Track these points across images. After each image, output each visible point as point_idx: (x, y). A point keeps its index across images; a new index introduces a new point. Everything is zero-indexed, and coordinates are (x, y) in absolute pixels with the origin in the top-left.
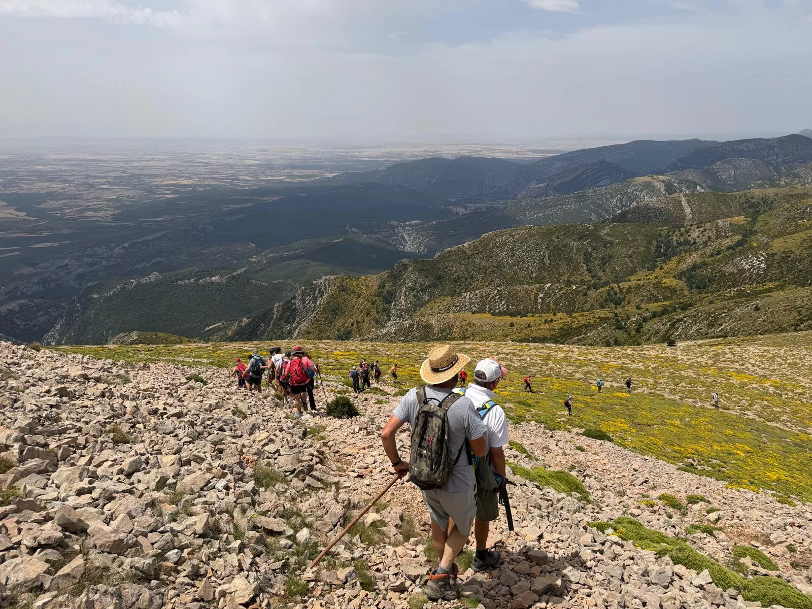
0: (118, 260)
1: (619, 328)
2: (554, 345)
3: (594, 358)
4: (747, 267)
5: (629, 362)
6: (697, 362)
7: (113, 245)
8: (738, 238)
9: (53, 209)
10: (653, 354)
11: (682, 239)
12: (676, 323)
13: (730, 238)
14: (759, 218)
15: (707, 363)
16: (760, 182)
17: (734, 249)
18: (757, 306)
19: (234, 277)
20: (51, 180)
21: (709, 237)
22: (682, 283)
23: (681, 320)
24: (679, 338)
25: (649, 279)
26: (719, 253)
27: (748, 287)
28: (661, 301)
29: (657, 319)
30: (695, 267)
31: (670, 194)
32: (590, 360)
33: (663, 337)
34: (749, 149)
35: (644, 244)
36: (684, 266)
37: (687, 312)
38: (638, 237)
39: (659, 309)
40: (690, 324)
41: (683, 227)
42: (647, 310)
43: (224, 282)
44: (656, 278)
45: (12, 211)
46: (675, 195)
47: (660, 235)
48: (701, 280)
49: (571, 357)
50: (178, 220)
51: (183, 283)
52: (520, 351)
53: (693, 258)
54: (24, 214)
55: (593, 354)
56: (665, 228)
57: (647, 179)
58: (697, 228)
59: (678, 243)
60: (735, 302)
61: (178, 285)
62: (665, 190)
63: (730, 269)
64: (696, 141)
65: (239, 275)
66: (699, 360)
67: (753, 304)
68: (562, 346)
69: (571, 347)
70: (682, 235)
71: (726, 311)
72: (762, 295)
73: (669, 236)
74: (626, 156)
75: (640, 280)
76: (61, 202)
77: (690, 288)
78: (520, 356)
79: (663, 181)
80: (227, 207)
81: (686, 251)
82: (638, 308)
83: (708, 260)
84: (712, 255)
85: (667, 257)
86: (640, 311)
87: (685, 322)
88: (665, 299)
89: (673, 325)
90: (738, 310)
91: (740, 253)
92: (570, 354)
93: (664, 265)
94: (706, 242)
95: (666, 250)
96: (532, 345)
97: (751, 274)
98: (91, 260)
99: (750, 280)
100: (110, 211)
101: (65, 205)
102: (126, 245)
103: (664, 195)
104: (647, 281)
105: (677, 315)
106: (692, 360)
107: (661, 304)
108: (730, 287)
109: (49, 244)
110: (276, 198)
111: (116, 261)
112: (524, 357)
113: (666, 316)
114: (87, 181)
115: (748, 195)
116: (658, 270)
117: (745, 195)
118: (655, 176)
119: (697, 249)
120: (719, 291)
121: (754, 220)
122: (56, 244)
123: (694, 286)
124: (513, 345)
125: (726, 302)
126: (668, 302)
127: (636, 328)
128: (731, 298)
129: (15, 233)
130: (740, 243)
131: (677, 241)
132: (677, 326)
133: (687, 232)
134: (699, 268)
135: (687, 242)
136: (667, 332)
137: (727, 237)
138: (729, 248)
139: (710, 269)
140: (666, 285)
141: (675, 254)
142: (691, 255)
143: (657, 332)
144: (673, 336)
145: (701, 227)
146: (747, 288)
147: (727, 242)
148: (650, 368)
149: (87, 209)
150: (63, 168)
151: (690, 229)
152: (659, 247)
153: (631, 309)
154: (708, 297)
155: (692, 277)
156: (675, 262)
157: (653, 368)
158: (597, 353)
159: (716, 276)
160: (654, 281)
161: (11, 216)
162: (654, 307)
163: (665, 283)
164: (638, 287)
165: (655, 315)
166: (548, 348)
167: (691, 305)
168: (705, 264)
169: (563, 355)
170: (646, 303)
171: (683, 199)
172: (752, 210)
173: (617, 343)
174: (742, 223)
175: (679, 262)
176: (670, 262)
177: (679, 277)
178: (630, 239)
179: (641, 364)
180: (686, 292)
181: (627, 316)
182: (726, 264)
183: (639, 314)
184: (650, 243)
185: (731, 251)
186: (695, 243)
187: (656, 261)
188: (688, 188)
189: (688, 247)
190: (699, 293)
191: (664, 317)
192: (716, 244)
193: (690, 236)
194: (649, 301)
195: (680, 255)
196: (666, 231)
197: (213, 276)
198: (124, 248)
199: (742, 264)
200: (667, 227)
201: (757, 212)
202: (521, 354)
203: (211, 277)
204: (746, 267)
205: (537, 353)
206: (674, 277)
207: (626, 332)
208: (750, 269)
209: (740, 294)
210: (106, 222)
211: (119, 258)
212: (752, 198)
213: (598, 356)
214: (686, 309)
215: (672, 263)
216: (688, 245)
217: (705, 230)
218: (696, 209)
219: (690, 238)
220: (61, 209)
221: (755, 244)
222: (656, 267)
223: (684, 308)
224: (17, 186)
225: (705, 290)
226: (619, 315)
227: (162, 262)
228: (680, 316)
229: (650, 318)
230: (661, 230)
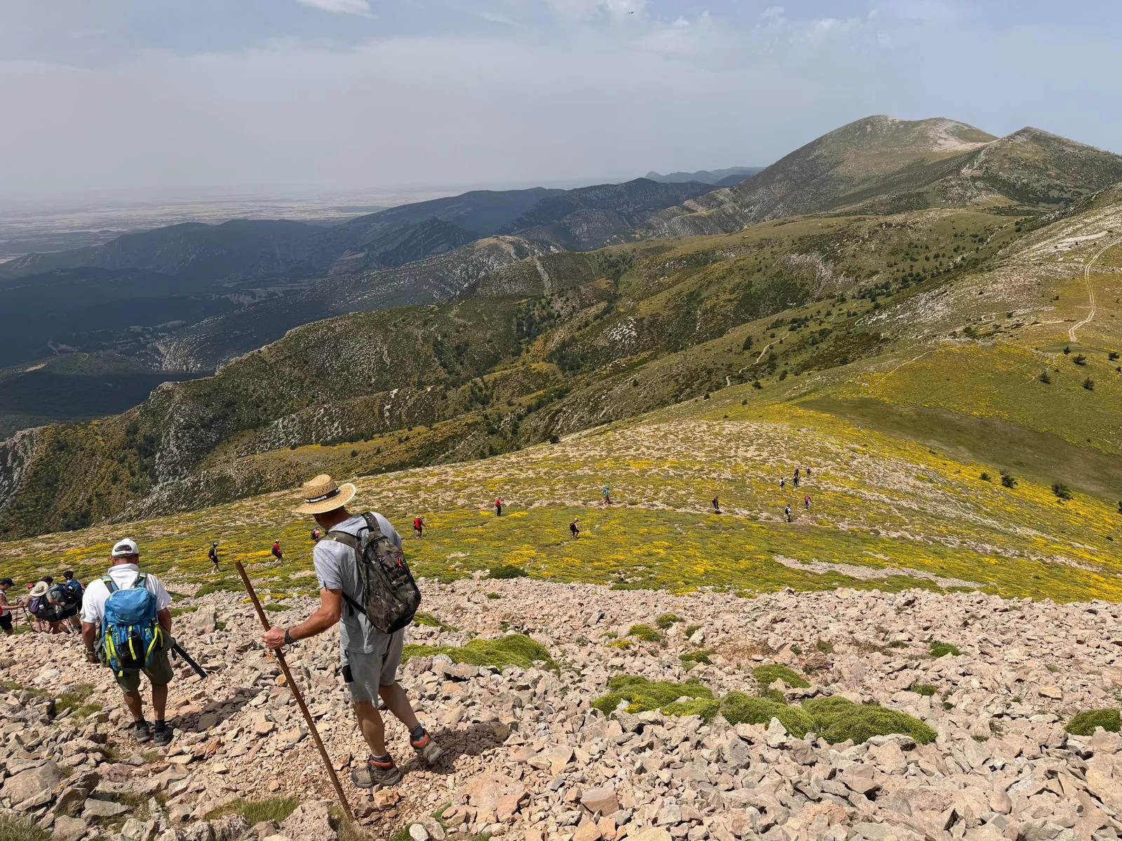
1: (492, 432)
2: (421, 469)
3: (474, 475)
4: (618, 337)
5: (517, 472)
6: (590, 456)
8: (603, 305)
10: (540, 456)
11: (545, 313)
12: (555, 414)
13: (595, 306)
14: (622, 279)
15: (601, 456)
16: (615, 236)
17: (602, 319)
18: (635, 381)
21: (573, 307)
22: (554, 366)
23: (560, 410)
24: (561, 433)
25: (516, 366)
26: (586, 325)
27: (622, 360)
28: (534, 392)
29: (533, 415)
30: (564, 345)
31: (521, 258)
32: (471, 479)
33: (544, 434)
34: (598, 198)
35: (503, 323)
36: (553, 345)
37: (565, 401)
38: (494, 316)
39: (534, 402)
40: (571, 413)
41: (544, 297)
42: (520, 405)
44: (524, 364)
46: (528, 259)
47: (520, 311)
48: (573, 360)
49: (447, 481)
52: (377, 486)
53: (560, 335)
55: (472, 471)
56: (523, 301)
57: (492, 241)
58: (559, 297)
59: (541, 318)
60: (613, 380)
62: (516, 254)
63: (601, 342)
64: (539, 191)
66: (592, 453)
67: (630, 379)
68: (430, 468)
69: (443, 467)
70: (543, 308)
71: (605, 391)
72: (637, 368)
73: (529, 310)
74: (462, 213)
75: (506, 369)
77: (563, 370)
78: (378, 494)
79: (512, 243)
81: (551, 327)
82: (510, 404)
83: (577, 334)
84: (579, 329)
85: (532, 336)
86: (513, 408)
87: (565, 413)
88: (539, 388)
89: (552, 419)
90: (617, 389)
91: (609, 322)
92: (443, 477)
93: (529, 347)
94: (572, 313)
95: (529, 328)
96: (392, 475)
97: (624, 346)
99: (624, 353)
103: (515, 260)
104: (515, 370)
105: (554, 405)
106: (585, 456)
107: (534, 395)
108: (604, 363)
112: (385, 493)
113: (543, 409)
115: (606, 252)
116: (524, 354)
117: (603, 253)
118: (501, 237)
119: (563, 323)
120: (594, 369)
121: (616, 283)
123: (567, 367)
124: (364, 481)
125: (603, 382)
126: (542, 392)
127: (511, 429)
128: (608, 376)
130: (606, 311)
131: (539, 316)
132: (556, 419)
133: (549, 303)
134: (569, 345)
135: (550, 316)
136: (547, 427)
137: (593, 305)
138: (597, 317)
139: (581, 345)
140: (536, 371)
141: (540, 331)
142: (557, 330)
143: (535, 430)
144: (554, 431)
145: (563, 296)
146: (622, 362)
147: (593, 311)
148: (542, 474)
151: (551, 300)
152: (520, 325)
153: (504, 408)
154: (584, 378)
155: (563, 358)
156: (542, 342)
157: (545, 473)
158: (476, 469)
159: (588, 353)
160: (522, 369)
162: (527, 400)
163: (534, 369)
164: (505, 378)
165: (530, 410)
166: (414, 475)
167: (567, 391)
168: (573, 339)
169: (435, 480)
170: (518, 396)
171: (538, 263)
172: (613, 270)
173: (493, 452)
174: (605, 286)
175: (546, 341)
176: (536, 343)
177: (549, 359)
178: (486, 319)
179: (529, 472)
180: (560, 376)
181: (499, 417)
182: (596, 336)
183: (512, 412)
184: (510, 321)
185: (599, 320)
186: (559, 316)
187: (520, 343)
188: (540, 249)
189: (552, 321)
190: (574, 375)
191: (540, 410)
192: (581, 315)
193: (552, 308)
194: (521, 394)
195: (546, 331)
196: (526, 304)
199: (613, 334)
200: (526, 300)
201: (618, 272)
202: (379, 489)
204: (617, 338)
205: (401, 484)
206: (544, 360)
207: (501, 435)
208: (621, 340)
209: (617, 369)
212: (611, 256)
213: (479, 472)
214: (563, 396)
215: (538, 344)
216: (552, 320)
217: (568, 299)
218: (554, 274)
219: (553, 311)
221: (622, 310)
222: (521, 350)
223: (561, 395)
225: (580, 371)
226: (489, 417)
228: (557, 407)
229: (526, 415)
230: (519, 304)
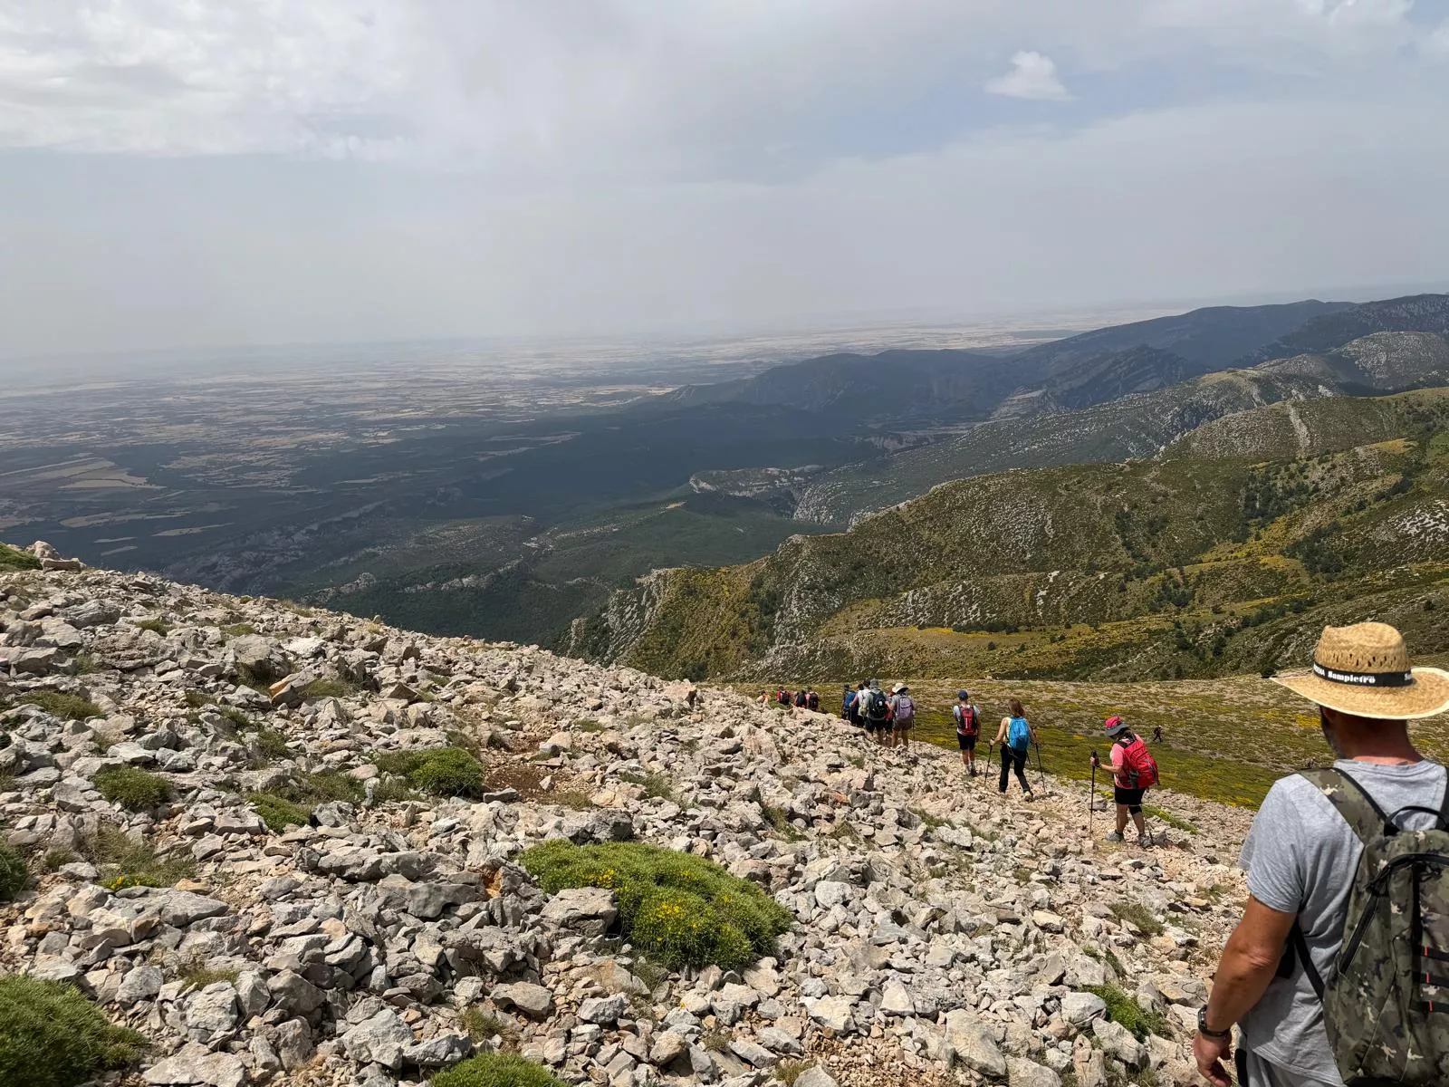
0: (301, 553)
1: (1184, 647)
2: (1041, 682)
3: (1094, 700)
4: (1414, 531)
7: (291, 528)
8: (1395, 478)
9: (190, 471)
11: (1293, 484)
12: (1284, 636)
13: (1380, 480)
14: (1432, 442)
16: (1435, 373)
17: (1389, 499)
18: (1429, 603)
19: (499, 576)
20: (189, 421)
21: (1342, 479)
22: (1296, 563)
23: (1294, 631)
24: (1291, 663)
25: (1236, 558)
26: (1361, 506)
27: (1415, 566)
28: (1259, 598)
29: (1250, 631)
30: (1318, 533)
31: (1269, 402)
32: (1088, 702)
33: (1263, 661)
34: (1412, 314)
35: (1224, 494)
36: (1300, 533)
37: (1304, 617)
38: (1212, 483)
39: (1254, 613)
40: (1310, 637)
41: (1294, 461)
42: (1232, 614)
43: (483, 586)
44: (1249, 555)
45: (125, 476)
46: (1277, 405)
47: (1253, 478)
48: (1331, 557)
49: (1061, 699)
50: (402, 481)
51: (413, 590)
52: (988, 692)
53: (1314, 518)
54: (144, 480)
55: (1095, 695)
56: (1261, 465)
57: (1224, 376)
58: (1319, 464)
59: (1286, 492)
60: (1389, 596)
61: (405, 594)
62: (1261, 395)
63: (1382, 535)
64: (1313, 305)
65: (508, 572)
67: (1421, 598)
68: (1052, 683)
69: (1066, 684)
70: (1292, 476)
71: (1373, 612)
72: (1438, 583)
73: (1269, 479)
74: (1187, 337)
75: (1219, 560)
76: (205, 457)
77: (1312, 570)
78: (986, 699)
79: (1255, 380)
80: (483, 455)
81: (1302, 505)
82: (1217, 611)
83: (1343, 520)
84: (1348, 512)
85: (1267, 517)
86: (1220, 617)
87: (1301, 634)
88: (1268, 593)
89: (1279, 641)
90: (1395, 610)
91: (1399, 506)
92: (1059, 695)
93: (1262, 532)
94: (1338, 488)
95: (1265, 504)
96: (1008, 682)
97: (1423, 544)
98: (255, 554)
99: (1421, 554)
100: (287, 469)
101: (209, 462)
102: (315, 527)
103: (1259, 404)
104: (1233, 563)
105: (1285, 621)
107: (1257, 602)
108: (1383, 568)
109: (185, 531)
110: (568, 437)
111: (297, 556)
112: (992, 700)
113: (1267, 624)
114: (245, 419)
115: (1412, 399)
116: (1251, 541)
117: (1406, 400)
118: (1240, 371)
119: (1321, 500)
120: (1363, 575)
121: (1423, 447)
122: (196, 530)
123: (1318, 567)
124: (978, 683)
125: (1373, 596)
126: (1271, 599)
127: (1213, 646)
128: (1384, 589)
129: (128, 513)
130: (1398, 488)
131: (1283, 488)
132: (1286, 641)
133: (1302, 471)
134: (1326, 534)
135: (1302, 489)
136: (1269, 652)
137: (1376, 477)
138: (1380, 496)
139: (1346, 536)
140: (1267, 567)
141: (1281, 512)
142: (1310, 511)
143: (1250, 654)
144: (1280, 660)
145: (1326, 461)
146: (1414, 569)
147: (1375, 486)
149: (248, 467)
150: (208, 399)
151: (1306, 466)
152: (1250, 499)
153: (1205, 613)
154: (1342, 588)
155: (1313, 552)
156: (1283, 525)
159: (1357, 549)
160: (1244, 562)
161: (121, 484)
162: (1245, 608)
163: (1264, 565)
164: (1216, 574)
165: (1246, 623)
166: (1031, 687)
167: (1311, 603)
168: (1336, 527)
169: (1049, 696)
170: (1232, 600)
171: (1292, 411)
172: (1421, 426)
173: (1180, 675)
174: (1402, 451)
175: (1289, 526)
176: (1272, 526)
177: (1291, 552)
178: (1198, 487)
180: (1306, 580)
181: (1198, 625)
182: (1375, 526)
183: (1218, 623)
184: (1235, 493)
185: (1383, 502)
186: (1316, 490)
187: (1247, 525)
188: (1301, 389)
189: (1304, 497)
190: (1330, 581)
191: (1263, 626)
192: (1354, 491)
193: (1306, 477)
194: (1238, 598)
195: (1291, 512)
196: (1264, 470)
197: (465, 576)
198: (310, 532)
199: (1405, 526)
200: (1264, 464)
201: (1429, 429)
202: (988, 696)
203: (461, 578)
204: (1412, 532)
205: (1012, 695)
206: (1281, 552)
207: (1197, 654)
208: (1418, 535)
209: (1402, 580)
210: (279, 488)
211: (303, 550)
212: (1420, 405)
214: (1304, 611)
215: (1277, 529)
216: (1305, 495)
217: (1334, 467)
218: (1317, 427)
219: (1307, 482)
220: (204, 469)
221: (1426, 489)
222: (1248, 535)
223: (1299, 609)
224: (131, 434)
225: (1340, 575)
226: (1182, 625)
227: (375, 555)
228: (1291, 625)
229: (1239, 630)
230: (1253, 470)
